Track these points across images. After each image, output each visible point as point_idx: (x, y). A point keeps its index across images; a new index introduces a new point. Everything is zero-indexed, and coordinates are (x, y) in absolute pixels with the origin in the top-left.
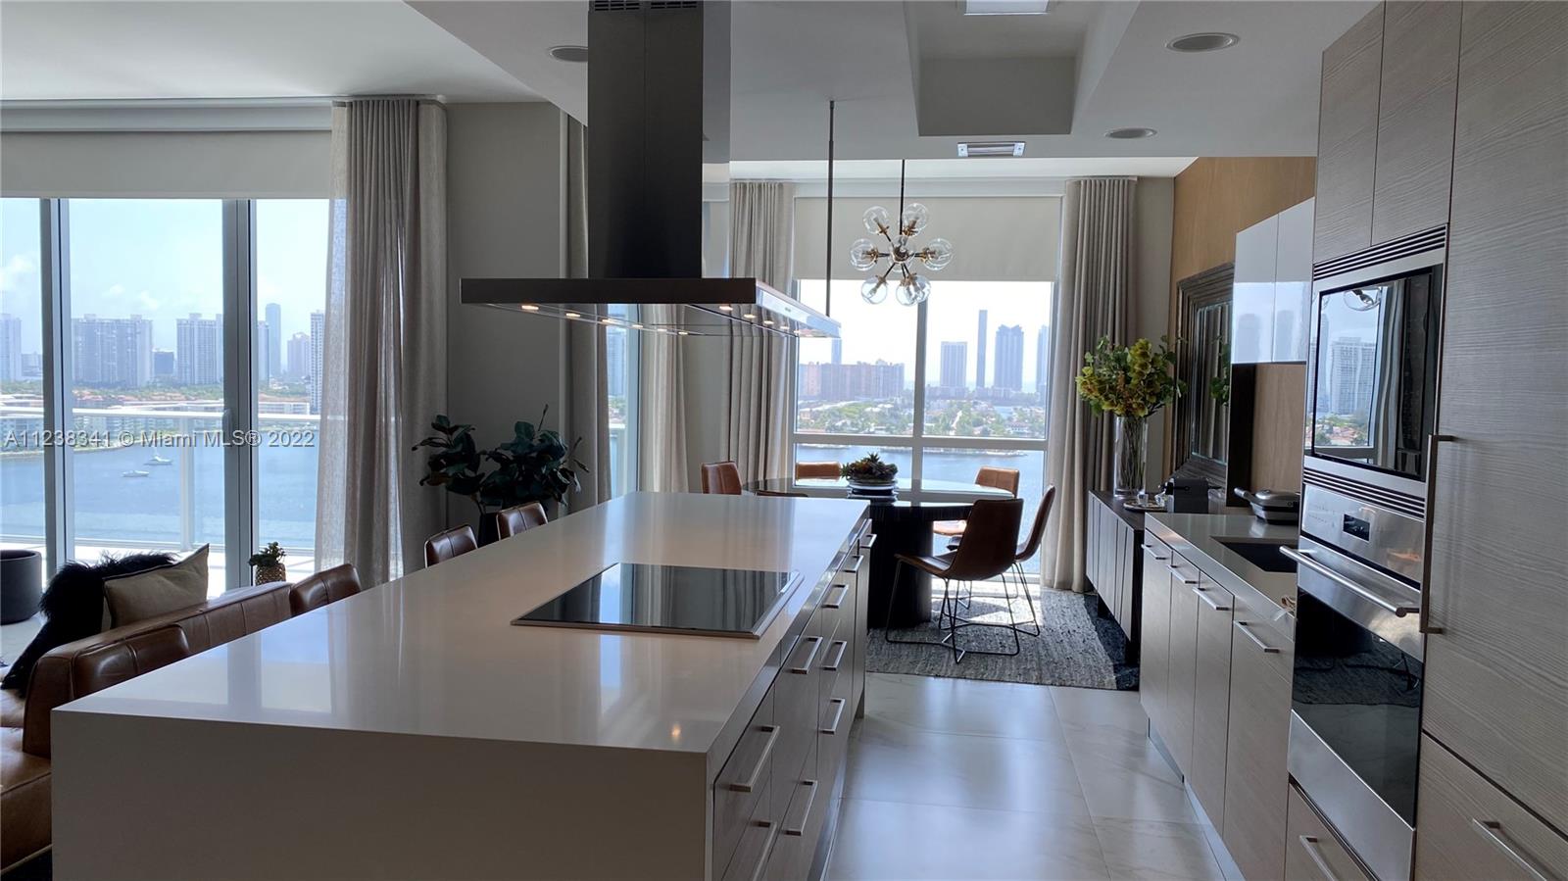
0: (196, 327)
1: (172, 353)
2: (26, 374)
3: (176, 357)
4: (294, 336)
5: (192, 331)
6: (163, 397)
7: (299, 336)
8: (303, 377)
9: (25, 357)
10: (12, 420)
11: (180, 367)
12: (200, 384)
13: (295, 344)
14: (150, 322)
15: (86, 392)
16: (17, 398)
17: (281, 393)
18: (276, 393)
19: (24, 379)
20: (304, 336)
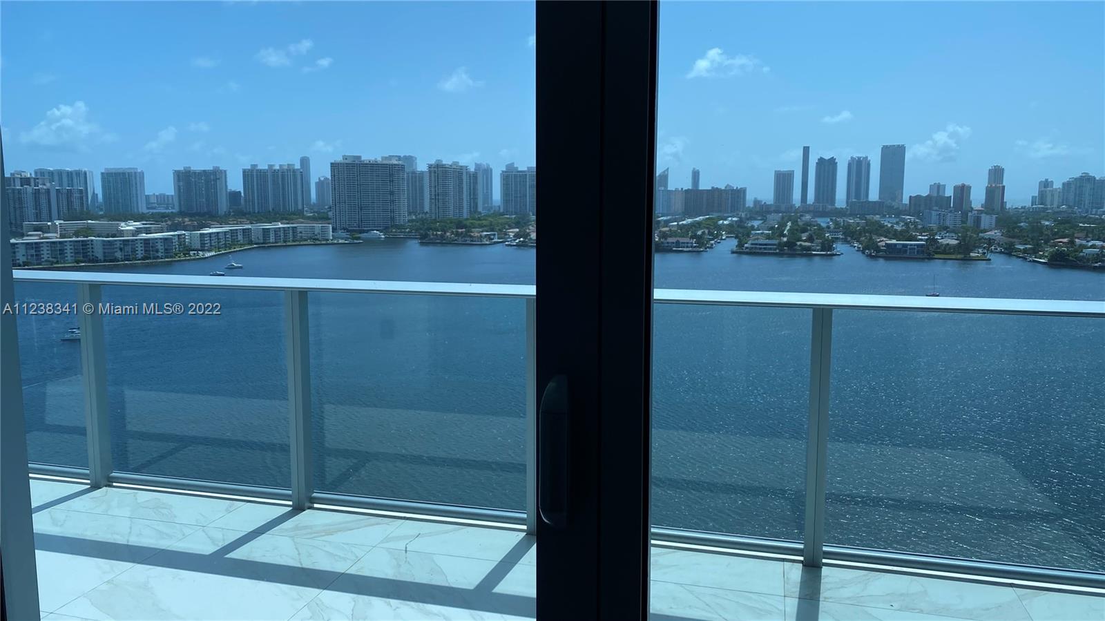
0: (255, 173)
1: (240, 192)
2: (148, 208)
3: (243, 194)
4: (319, 179)
5: (252, 176)
6: (235, 222)
7: (322, 179)
8: (326, 207)
9: (148, 197)
10: (141, 239)
11: (245, 201)
12: (258, 212)
13: (320, 184)
14: (225, 171)
15: (186, 219)
16: (143, 224)
17: (314, 218)
18: (309, 218)
19: (148, 211)
20: (326, 179)
